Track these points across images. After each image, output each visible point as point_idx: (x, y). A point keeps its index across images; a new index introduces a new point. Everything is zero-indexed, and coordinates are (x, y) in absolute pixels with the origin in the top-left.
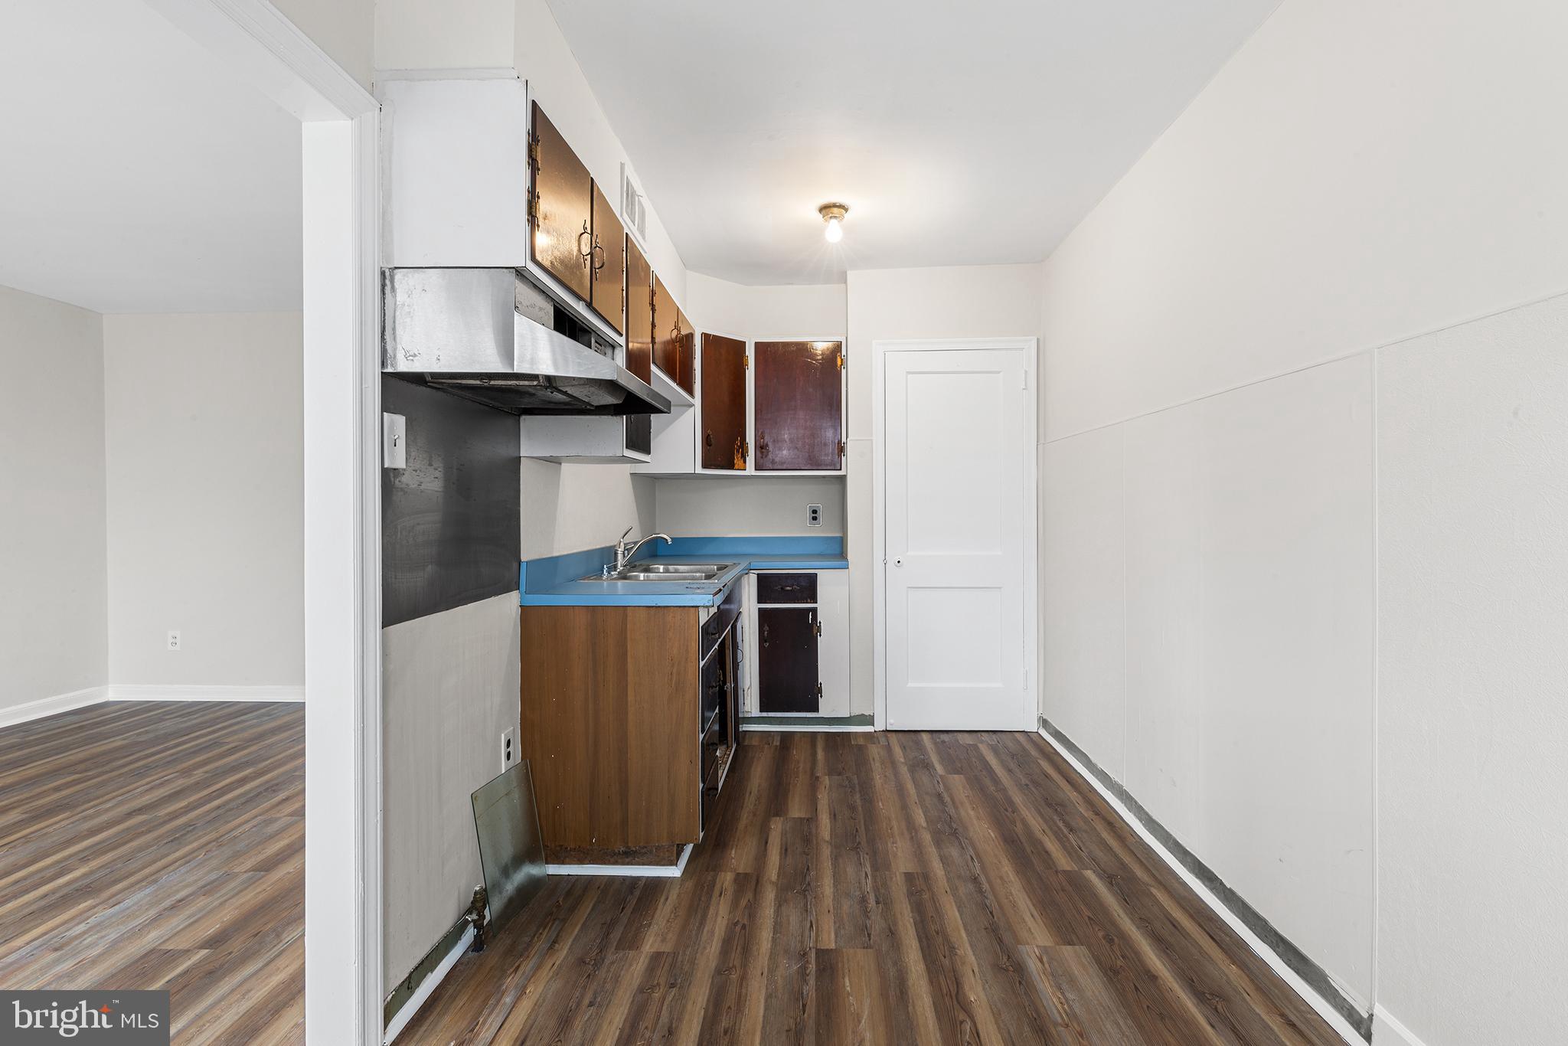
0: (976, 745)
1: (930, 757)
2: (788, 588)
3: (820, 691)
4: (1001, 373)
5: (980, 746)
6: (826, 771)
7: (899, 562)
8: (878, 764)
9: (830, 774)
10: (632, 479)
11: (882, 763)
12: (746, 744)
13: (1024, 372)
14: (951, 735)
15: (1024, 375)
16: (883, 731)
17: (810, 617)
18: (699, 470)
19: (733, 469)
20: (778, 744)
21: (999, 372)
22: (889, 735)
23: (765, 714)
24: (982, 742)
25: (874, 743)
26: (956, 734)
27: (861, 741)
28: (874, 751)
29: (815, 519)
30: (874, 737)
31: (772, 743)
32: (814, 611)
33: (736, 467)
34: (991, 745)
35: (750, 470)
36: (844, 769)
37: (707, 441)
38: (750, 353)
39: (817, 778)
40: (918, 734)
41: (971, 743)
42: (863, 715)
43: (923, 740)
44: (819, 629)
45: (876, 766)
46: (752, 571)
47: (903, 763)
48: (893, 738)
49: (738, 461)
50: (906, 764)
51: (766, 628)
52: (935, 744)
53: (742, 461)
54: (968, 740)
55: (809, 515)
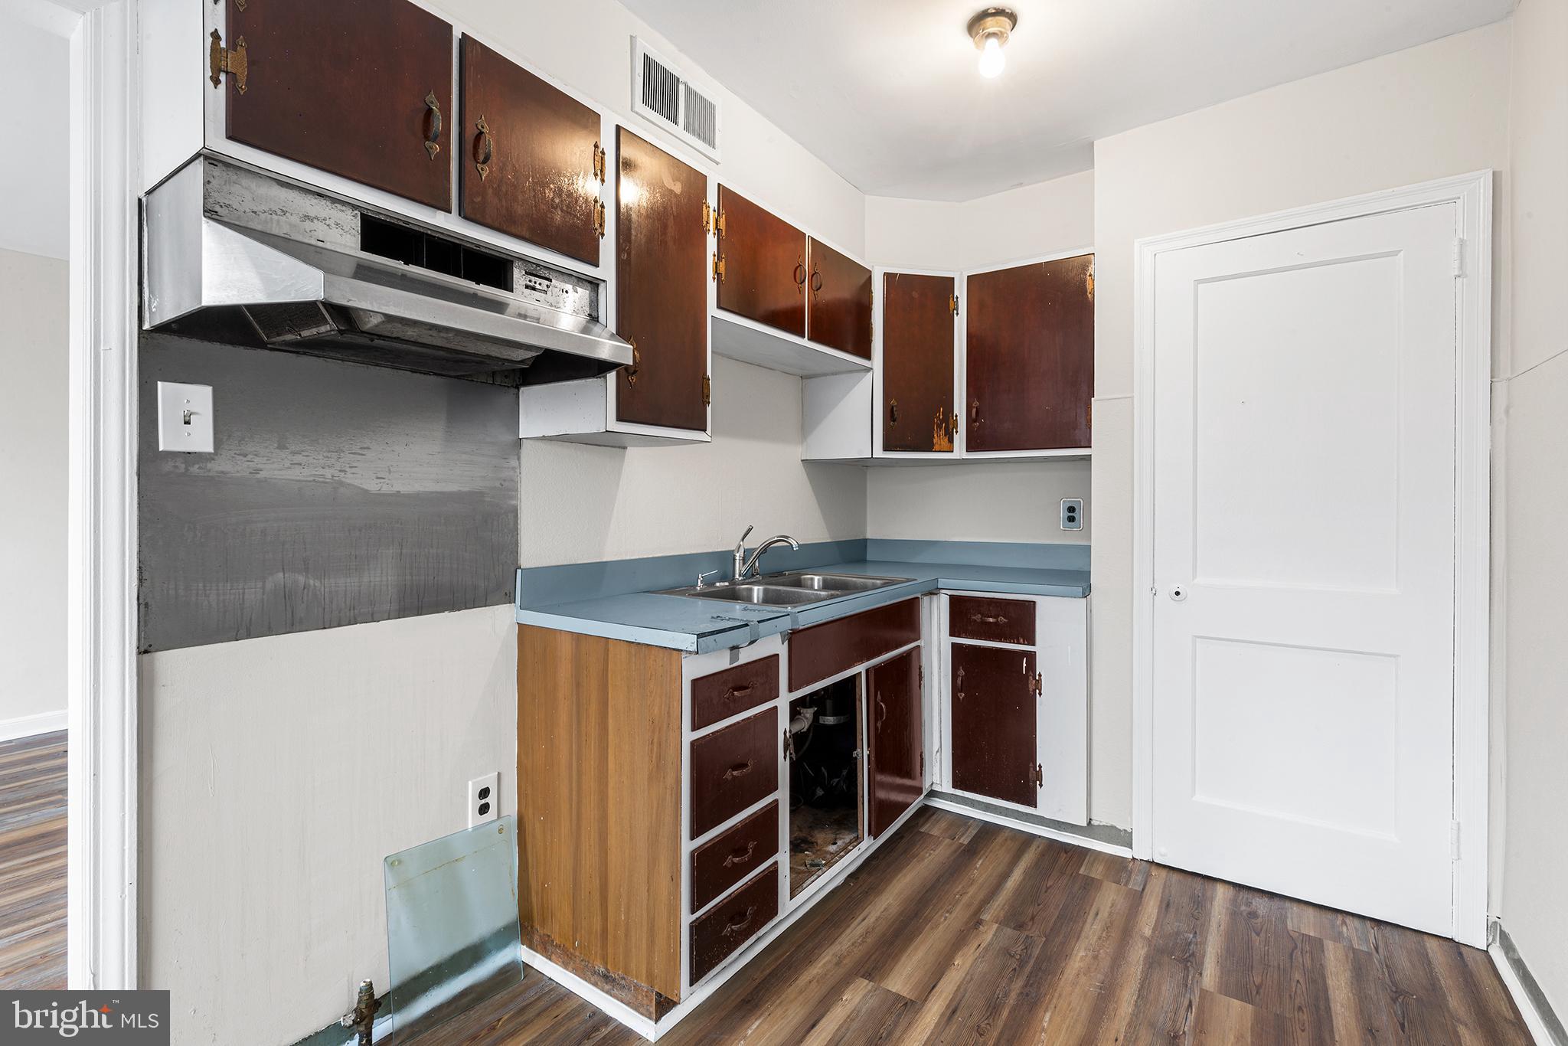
0: (1321, 940)
1: (1204, 943)
2: (991, 620)
3: (1039, 776)
4: (1402, 253)
5: (1329, 945)
6: (1002, 914)
7: (1177, 593)
8: (1097, 927)
9: (1004, 922)
10: (804, 466)
11: (1108, 927)
12: (922, 830)
13: (1456, 243)
14: (1276, 904)
15: (1456, 250)
16: (1148, 861)
17: (1025, 665)
18: (879, 453)
19: (931, 451)
20: (966, 843)
21: (1396, 253)
22: (1154, 872)
23: (959, 792)
24: (1338, 937)
25: (1118, 882)
26: (1288, 904)
27: (1097, 872)
28: (1109, 899)
29: (1071, 519)
30: (1126, 867)
31: (959, 838)
32: (1031, 657)
33: (936, 447)
34: (1354, 949)
35: (960, 450)
36: (1032, 919)
37: (890, 414)
38: (961, 291)
39: (980, 922)
40: (1209, 885)
41: (1312, 934)
42: (1113, 827)
43: (1212, 899)
44: (1038, 683)
45: (1092, 930)
46: (944, 591)
47: (1143, 937)
48: (1159, 878)
49: (939, 439)
50: (1149, 941)
51: (961, 672)
52: (1234, 914)
53: (946, 440)
54: (1306, 924)
55: (1063, 514)
